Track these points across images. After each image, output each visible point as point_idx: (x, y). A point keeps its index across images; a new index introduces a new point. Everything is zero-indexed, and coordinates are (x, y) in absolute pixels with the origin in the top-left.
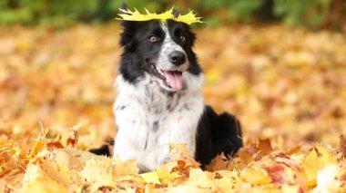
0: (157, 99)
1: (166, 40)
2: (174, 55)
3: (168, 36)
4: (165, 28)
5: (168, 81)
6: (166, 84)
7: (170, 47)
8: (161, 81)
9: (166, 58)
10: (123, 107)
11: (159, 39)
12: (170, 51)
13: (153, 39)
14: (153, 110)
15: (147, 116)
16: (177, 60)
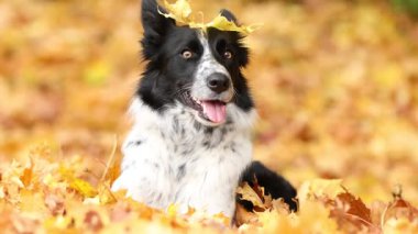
0: (189, 137)
1: (204, 57)
2: (215, 78)
3: (207, 52)
4: (203, 41)
5: (205, 111)
6: (202, 116)
7: (209, 66)
8: (196, 113)
9: (203, 83)
10: (139, 143)
11: (195, 55)
12: (209, 73)
13: (187, 54)
14: (181, 149)
15: (170, 158)
16: (217, 85)
